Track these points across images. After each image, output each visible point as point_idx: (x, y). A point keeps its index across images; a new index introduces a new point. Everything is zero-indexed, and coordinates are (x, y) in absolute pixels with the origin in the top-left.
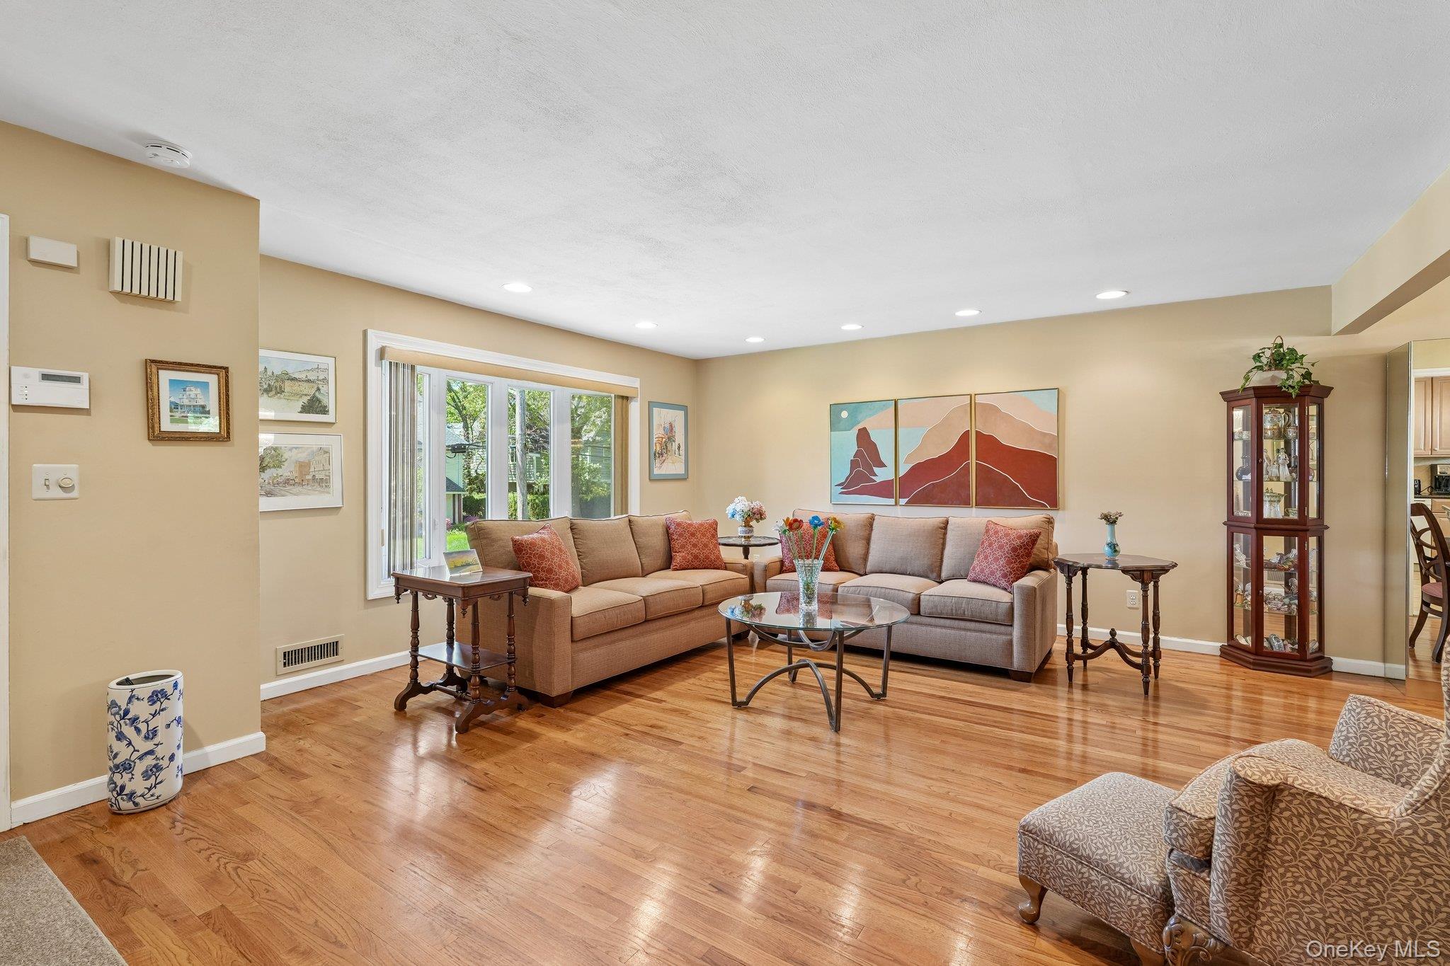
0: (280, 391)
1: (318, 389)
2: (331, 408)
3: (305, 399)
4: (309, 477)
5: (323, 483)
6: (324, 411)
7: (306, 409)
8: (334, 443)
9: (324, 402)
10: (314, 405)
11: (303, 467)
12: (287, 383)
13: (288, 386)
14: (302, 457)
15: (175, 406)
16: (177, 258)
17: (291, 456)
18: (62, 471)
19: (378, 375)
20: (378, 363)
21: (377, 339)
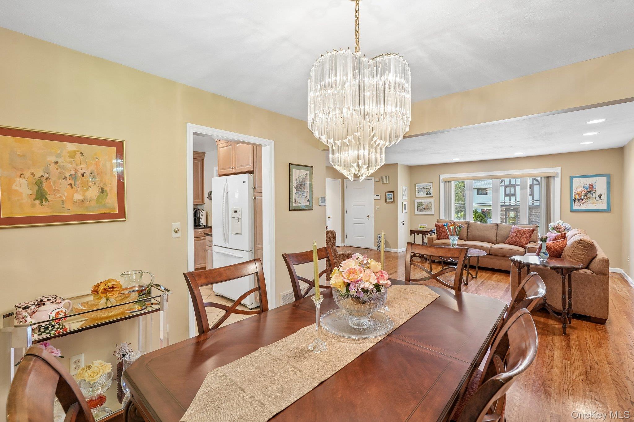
0: (422, 191)
1: (429, 190)
2: (432, 194)
3: (427, 192)
4: (428, 208)
5: (430, 209)
6: (430, 194)
7: (427, 194)
8: (432, 201)
9: (430, 192)
11: (427, 206)
13: (424, 190)
14: (426, 204)
15: (388, 198)
16: (388, 177)
17: (424, 204)
18: (378, 207)
19: (442, 185)
20: (442, 182)
21: (442, 177)
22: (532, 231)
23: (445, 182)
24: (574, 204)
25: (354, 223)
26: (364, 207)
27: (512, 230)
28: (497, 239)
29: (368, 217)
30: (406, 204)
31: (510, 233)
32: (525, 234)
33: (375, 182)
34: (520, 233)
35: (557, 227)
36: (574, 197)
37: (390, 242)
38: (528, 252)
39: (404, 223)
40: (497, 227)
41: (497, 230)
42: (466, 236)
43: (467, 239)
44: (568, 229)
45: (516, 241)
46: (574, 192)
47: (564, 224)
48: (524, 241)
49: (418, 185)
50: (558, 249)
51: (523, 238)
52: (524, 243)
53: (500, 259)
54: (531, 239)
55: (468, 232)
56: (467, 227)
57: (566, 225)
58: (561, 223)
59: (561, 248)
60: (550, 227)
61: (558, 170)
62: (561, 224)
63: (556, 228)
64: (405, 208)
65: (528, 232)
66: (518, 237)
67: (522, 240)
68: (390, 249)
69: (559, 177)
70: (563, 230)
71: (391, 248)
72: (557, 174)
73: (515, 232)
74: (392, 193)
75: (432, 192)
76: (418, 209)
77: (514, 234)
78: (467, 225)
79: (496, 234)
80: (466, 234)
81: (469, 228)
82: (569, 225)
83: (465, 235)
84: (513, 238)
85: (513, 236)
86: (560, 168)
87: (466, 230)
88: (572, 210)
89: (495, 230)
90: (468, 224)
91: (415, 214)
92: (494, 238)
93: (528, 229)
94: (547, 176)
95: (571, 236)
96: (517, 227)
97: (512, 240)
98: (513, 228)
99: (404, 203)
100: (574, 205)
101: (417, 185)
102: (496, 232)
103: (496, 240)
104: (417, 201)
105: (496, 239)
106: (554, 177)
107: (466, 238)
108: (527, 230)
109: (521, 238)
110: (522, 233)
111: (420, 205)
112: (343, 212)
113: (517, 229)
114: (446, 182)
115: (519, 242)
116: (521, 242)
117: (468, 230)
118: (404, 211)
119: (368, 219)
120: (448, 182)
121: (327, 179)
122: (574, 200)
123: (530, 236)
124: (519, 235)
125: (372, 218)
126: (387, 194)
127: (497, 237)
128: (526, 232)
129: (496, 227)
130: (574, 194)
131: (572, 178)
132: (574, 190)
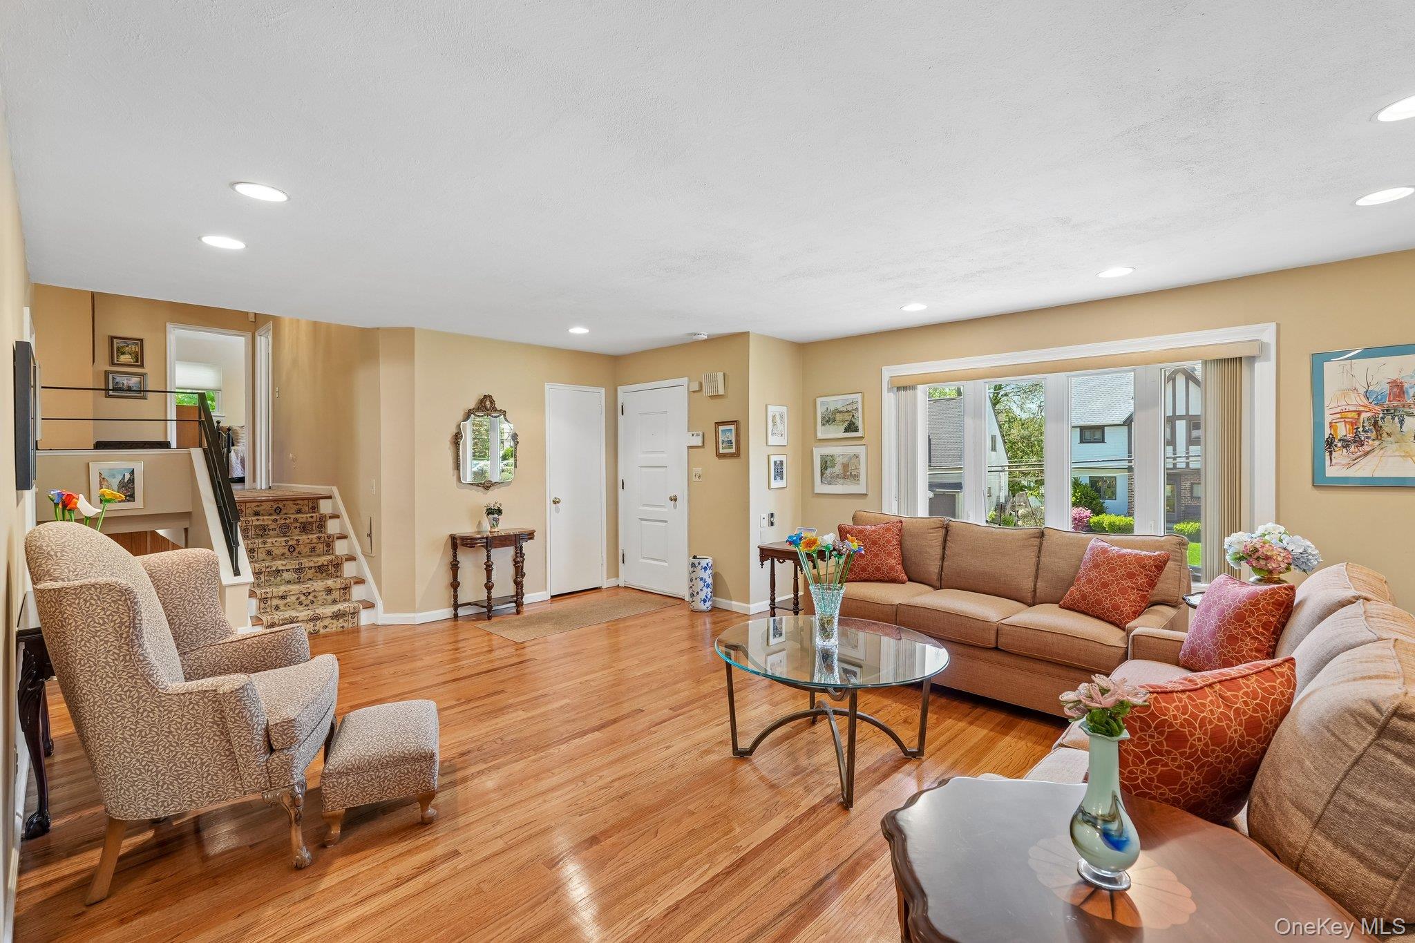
0: (834, 420)
1: (853, 416)
2: (860, 428)
3: (846, 424)
4: (849, 473)
5: (856, 477)
6: (856, 430)
7: (847, 430)
8: (861, 450)
9: (856, 423)
10: (851, 427)
11: (846, 466)
12: (838, 415)
13: (839, 417)
14: (845, 460)
15: (723, 442)
16: (720, 375)
17: (839, 460)
18: (698, 470)
19: (889, 399)
20: (890, 390)
21: (888, 372)
22: (1160, 565)
23: (899, 389)
24: (1327, 458)
25: (642, 520)
26: (664, 469)
27: (1087, 556)
28: (1039, 584)
29: (674, 499)
30: (781, 462)
31: (1078, 567)
32: (1131, 575)
33: (692, 393)
34: (1112, 570)
35: (1256, 550)
36: (1327, 432)
37: (729, 579)
38: (1134, 658)
39: (775, 520)
40: (1041, 544)
41: (1040, 552)
42: (937, 571)
43: (940, 583)
44: (1302, 564)
45: (1099, 602)
46: (1327, 412)
47: (1286, 539)
48: (1126, 603)
49: (823, 403)
50: (1234, 731)
51: (1123, 591)
52: (1127, 609)
53: (1034, 672)
54: (1157, 593)
55: (943, 558)
56: (941, 539)
57: (1297, 544)
58: (1276, 532)
59: (1253, 726)
60: (1230, 552)
61: (1267, 334)
62: (1272, 539)
63: (1252, 556)
64: (779, 474)
65: (1143, 567)
66: (1105, 585)
67: (1119, 600)
68: (728, 602)
69: (1268, 359)
70: (1283, 566)
71: (731, 600)
72: (1263, 347)
73: (1096, 566)
74: (732, 427)
75: (860, 424)
76: (822, 474)
77: (1093, 574)
78: (941, 532)
79: (1033, 569)
80: (938, 563)
81: (949, 544)
82: (1309, 543)
83: (933, 568)
84: (1086, 589)
85: (1090, 581)
86: (1273, 326)
87: (939, 550)
88: (1320, 482)
89: (1031, 555)
90: (946, 528)
91: (816, 492)
92: (1028, 584)
93: (1144, 553)
94: (1226, 357)
95: (1318, 611)
96: (1106, 545)
97: (1084, 597)
98: (1092, 549)
99: (773, 459)
100: (1328, 462)
101: (819, 400)
102: (1035, 559)
103: (1035, 591)
104: (819, 452)
105: (1035, 585)
106: (1252, 359)
107: (935, 577)
108: (1139, 559)
109: (1114, 588)
110: (1121, 572)
111: (826, 464)
112: (615, 485)
113: (1104, 551)
114: (903, 387)
115: (1107, 604)
116: (1116, 608)
117: (944, 548)
118: (774, 484)
119: (675, 507)
120: (906, 388)
121: (547, 386)
122: (1330, 443)
123: (1152, 584)
124: (1108, 577)
125: (683, 503)
126: (721, 428)
127: (1036, 577)
128: (1134, 568)
129: (1036, 542)
130: (1328, 419)
131: (1318, 361)
132: (1326, 404)
